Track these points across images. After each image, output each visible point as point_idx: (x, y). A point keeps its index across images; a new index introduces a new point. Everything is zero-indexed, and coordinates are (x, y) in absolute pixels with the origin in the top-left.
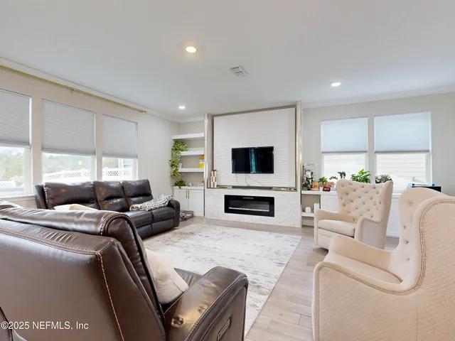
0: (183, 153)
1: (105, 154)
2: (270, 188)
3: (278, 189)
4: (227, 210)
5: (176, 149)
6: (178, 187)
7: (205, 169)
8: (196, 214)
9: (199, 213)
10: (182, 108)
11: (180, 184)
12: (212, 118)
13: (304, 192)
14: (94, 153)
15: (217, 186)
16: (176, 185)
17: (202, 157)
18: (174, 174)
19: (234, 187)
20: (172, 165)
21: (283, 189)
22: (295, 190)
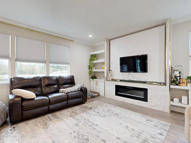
0: (95, 62)
1: (50, 62)
2: (145, 82)
3: (151, 83)
4: (117, 94)
5: (91, 60)
6: (92, 79)
7: (105, 70)
8: (100, 94)
9: (102, 94)
10: (90, 36)
11: (94, 77)
12: (109, 41)
13: (172, 87)
14: (45, 62)
15: (112, 79)
16: (92, 78)
17: (103, 63)
18: (90, 73)
19: (121, 81)
20: (89, 68)
21: (154, 83)
22: (165, 84)
